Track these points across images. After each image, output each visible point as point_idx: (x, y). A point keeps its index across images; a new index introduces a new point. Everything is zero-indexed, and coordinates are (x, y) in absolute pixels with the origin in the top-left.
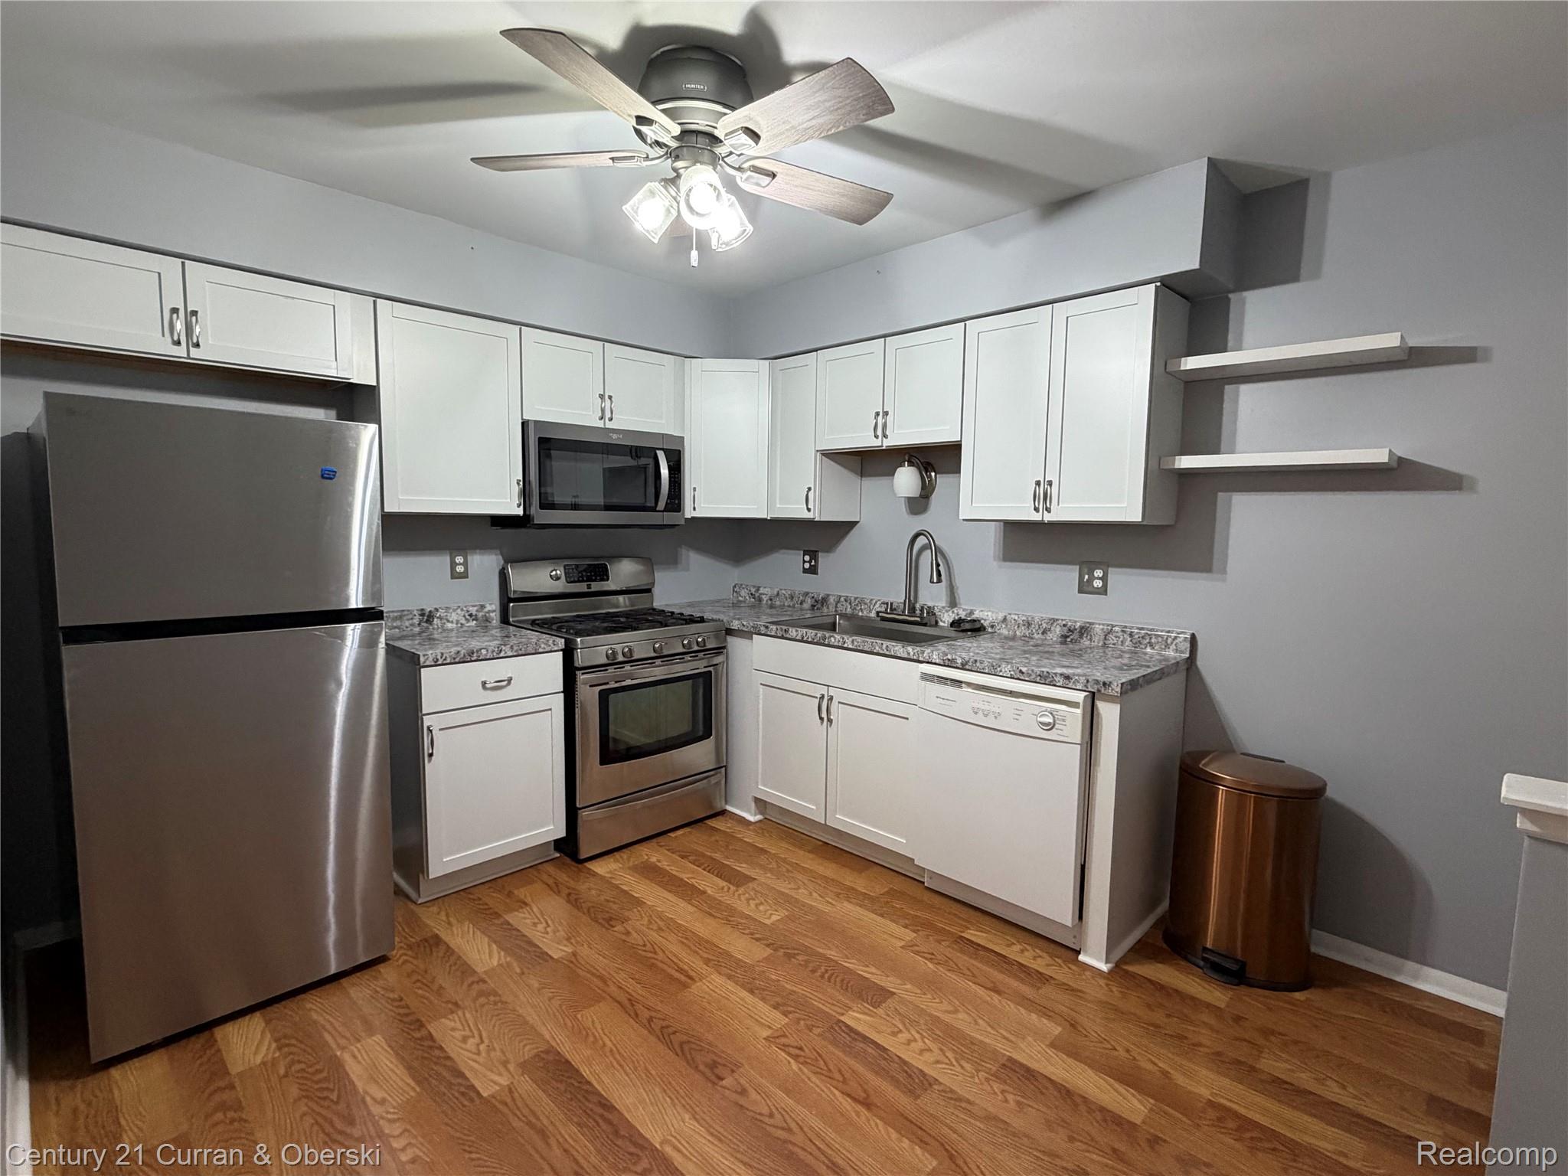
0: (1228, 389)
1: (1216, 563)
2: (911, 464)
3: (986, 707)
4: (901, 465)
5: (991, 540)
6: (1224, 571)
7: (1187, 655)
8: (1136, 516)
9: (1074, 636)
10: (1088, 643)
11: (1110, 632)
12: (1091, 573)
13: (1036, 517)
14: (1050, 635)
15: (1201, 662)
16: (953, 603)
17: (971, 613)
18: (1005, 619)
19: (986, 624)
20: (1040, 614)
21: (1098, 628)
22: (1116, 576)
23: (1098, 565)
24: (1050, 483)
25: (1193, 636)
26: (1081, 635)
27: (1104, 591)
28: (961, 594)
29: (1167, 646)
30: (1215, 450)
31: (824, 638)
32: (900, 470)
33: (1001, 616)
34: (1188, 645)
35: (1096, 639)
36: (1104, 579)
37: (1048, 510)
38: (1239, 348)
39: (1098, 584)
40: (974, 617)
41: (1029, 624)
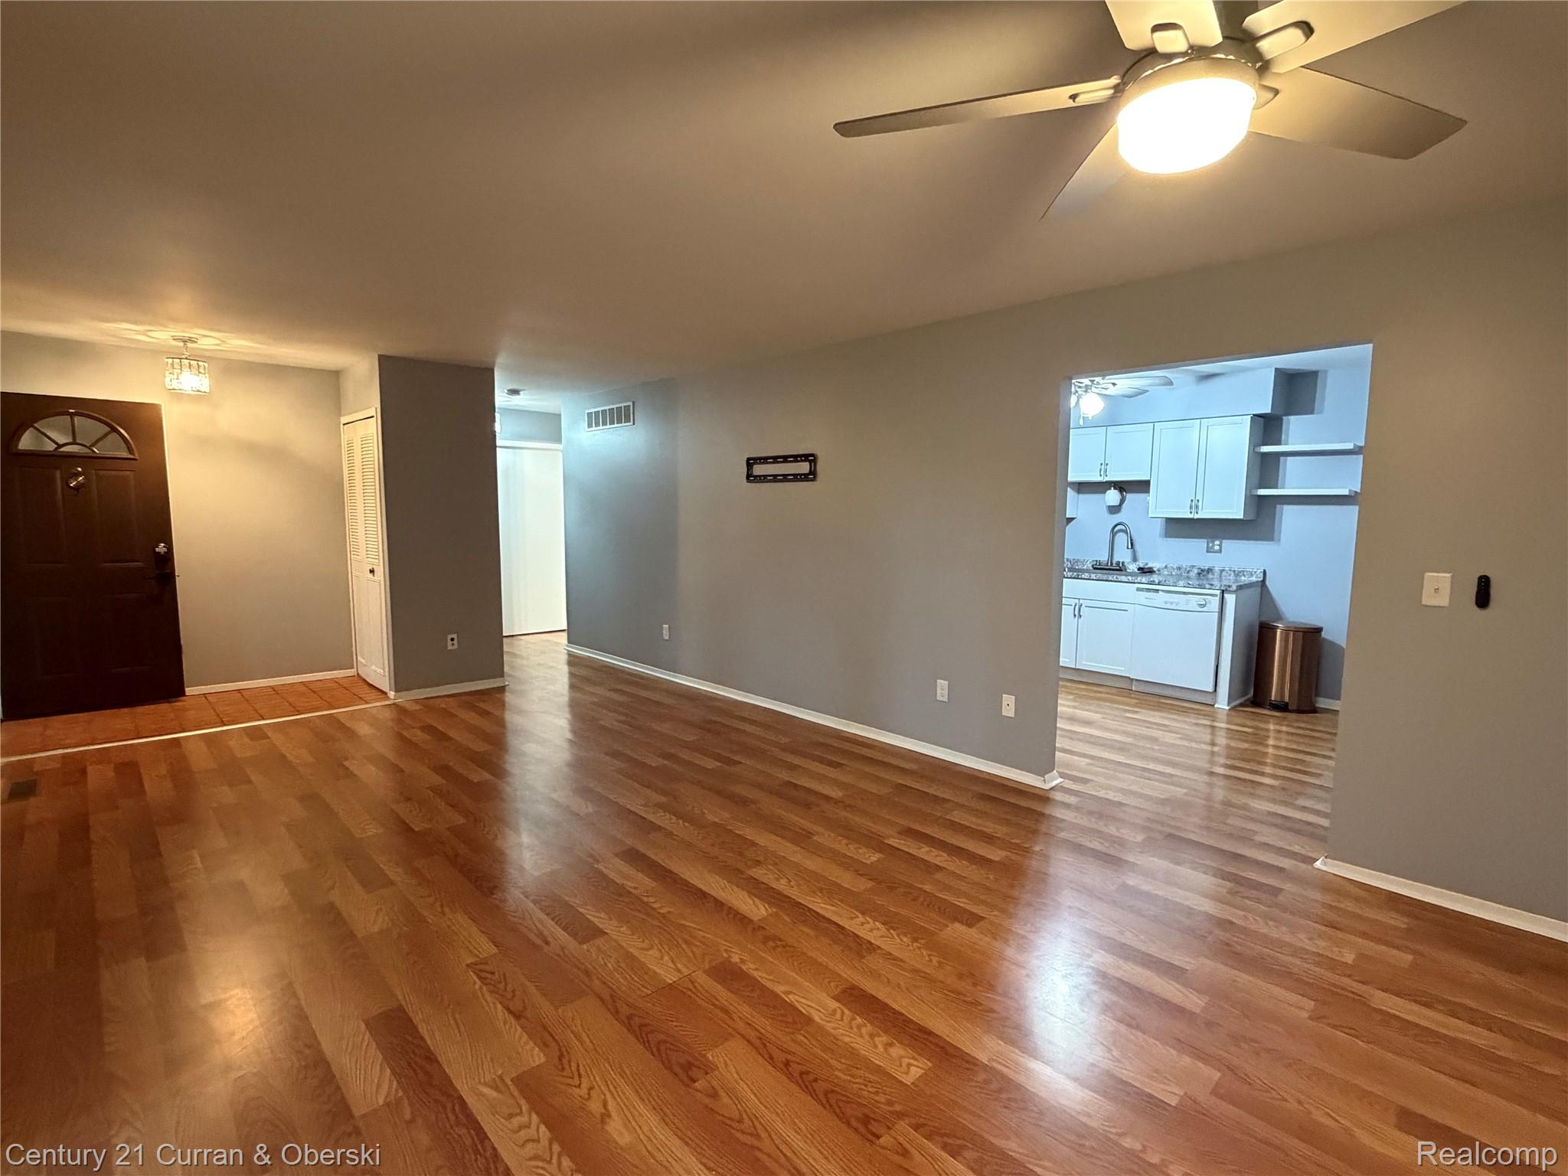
0: (1282, 459)
1: (1276, 536)
2: (1115, 489)
3: (1171, 600)
4: (1110, 489)
5: (1159, 527)
6: (1279, 540)
7: (1262, 579)
8: (1241, 516)
9: (1204, 573)
10: (1212, 576)
11: (1223, 570)
12: (1213, 542)
13: (1191, 516)
14: (1191, 573)
15: (1268, 583)
16: (1135, 559)
17: (1147, 564)
18: (1166, 567)
19: (1155, 569)
20: (1185, 564)
21: (1217, 569)
22: (1226, 543)
23: (1217, 538)
24: (1198, 501)
25: (1265, 571)
26: (1208, 572)
27: (1220, 551)
28: (1139, 555)
29: (1252, 575)
30: (1276, 487)
31: (1078, 575)
32: (1108, 491)
33: (1164, 565)
34: (1262, 574)
35: (1216, 574)
36: (1220, 545)
37: (1197, 513)
38: (1287, 444)
39: (1217, 548)
40: (1148, 566)
41: (1179, 568)
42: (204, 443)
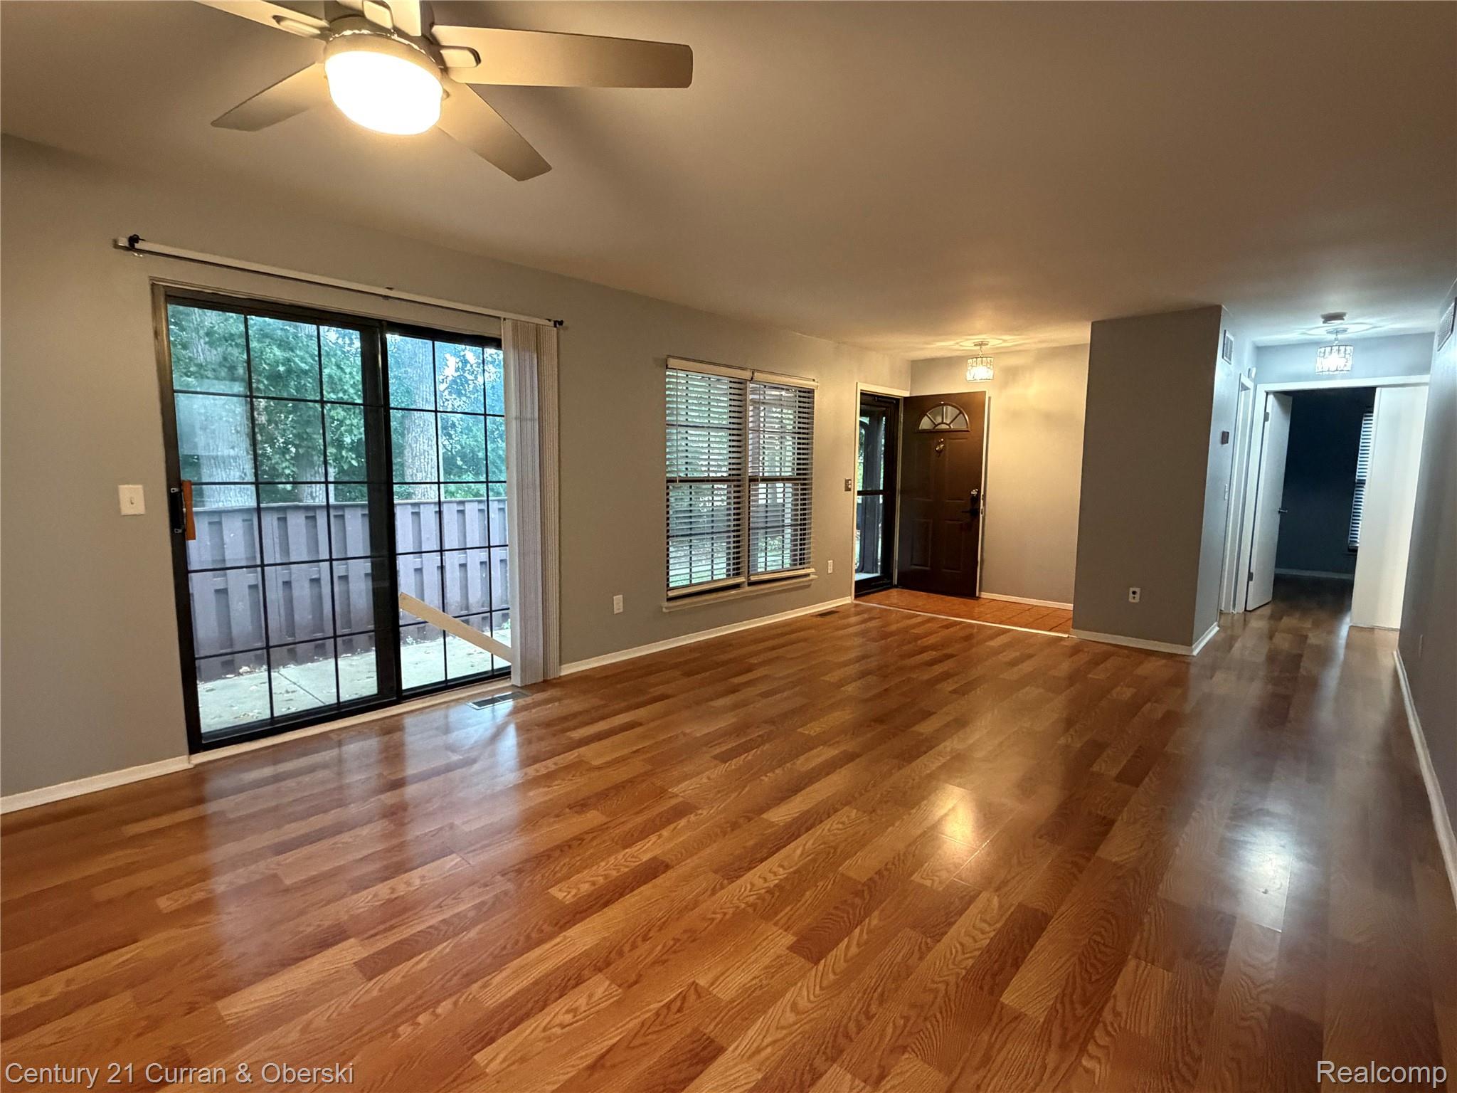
42: (1015, 416)
